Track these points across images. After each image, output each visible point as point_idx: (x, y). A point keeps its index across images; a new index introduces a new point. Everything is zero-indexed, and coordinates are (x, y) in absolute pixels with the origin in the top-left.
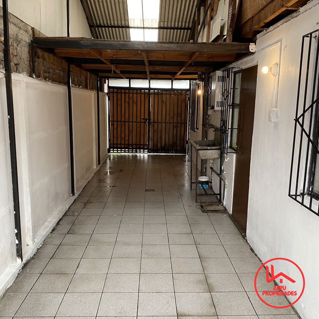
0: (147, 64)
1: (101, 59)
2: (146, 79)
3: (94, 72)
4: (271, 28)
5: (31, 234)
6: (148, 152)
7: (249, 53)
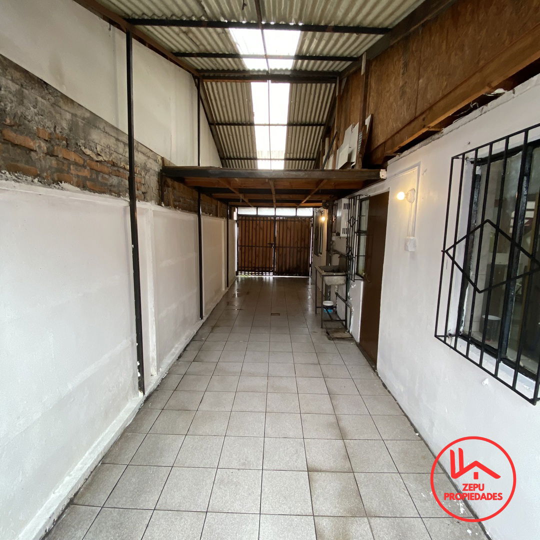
0: (274, 192)
1: (230, 188)
2: (273, 207)
3: (225, 201)
4: (406, 153)
5: (155, 363)
6: (274, 274)
7: (378, 180)
